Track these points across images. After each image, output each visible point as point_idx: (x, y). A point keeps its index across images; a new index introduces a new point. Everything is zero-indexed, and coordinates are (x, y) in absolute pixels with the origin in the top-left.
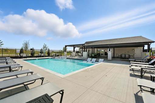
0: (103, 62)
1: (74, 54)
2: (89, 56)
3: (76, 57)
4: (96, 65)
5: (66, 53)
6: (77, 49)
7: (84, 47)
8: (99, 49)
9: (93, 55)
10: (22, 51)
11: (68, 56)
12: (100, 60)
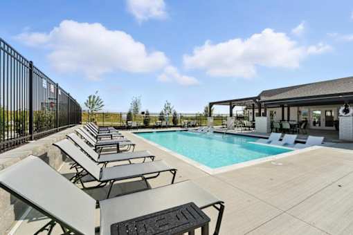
0: (322, 144)
1: (231, 121)
2: (272, 128)
3: (238, 131)
4: (298, 151)
5: (211, 120)
6: (238, 110)
7: (258, 105)
8: (304, 110)
9: (286, 126)
10: (129, 117)
11: (217, 128)
12: (311, 138)
